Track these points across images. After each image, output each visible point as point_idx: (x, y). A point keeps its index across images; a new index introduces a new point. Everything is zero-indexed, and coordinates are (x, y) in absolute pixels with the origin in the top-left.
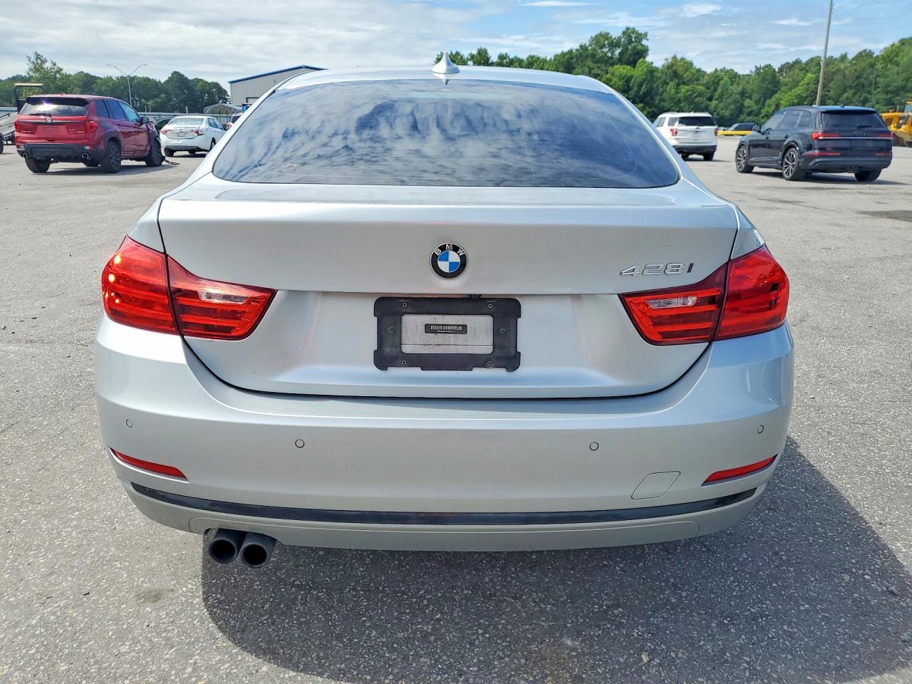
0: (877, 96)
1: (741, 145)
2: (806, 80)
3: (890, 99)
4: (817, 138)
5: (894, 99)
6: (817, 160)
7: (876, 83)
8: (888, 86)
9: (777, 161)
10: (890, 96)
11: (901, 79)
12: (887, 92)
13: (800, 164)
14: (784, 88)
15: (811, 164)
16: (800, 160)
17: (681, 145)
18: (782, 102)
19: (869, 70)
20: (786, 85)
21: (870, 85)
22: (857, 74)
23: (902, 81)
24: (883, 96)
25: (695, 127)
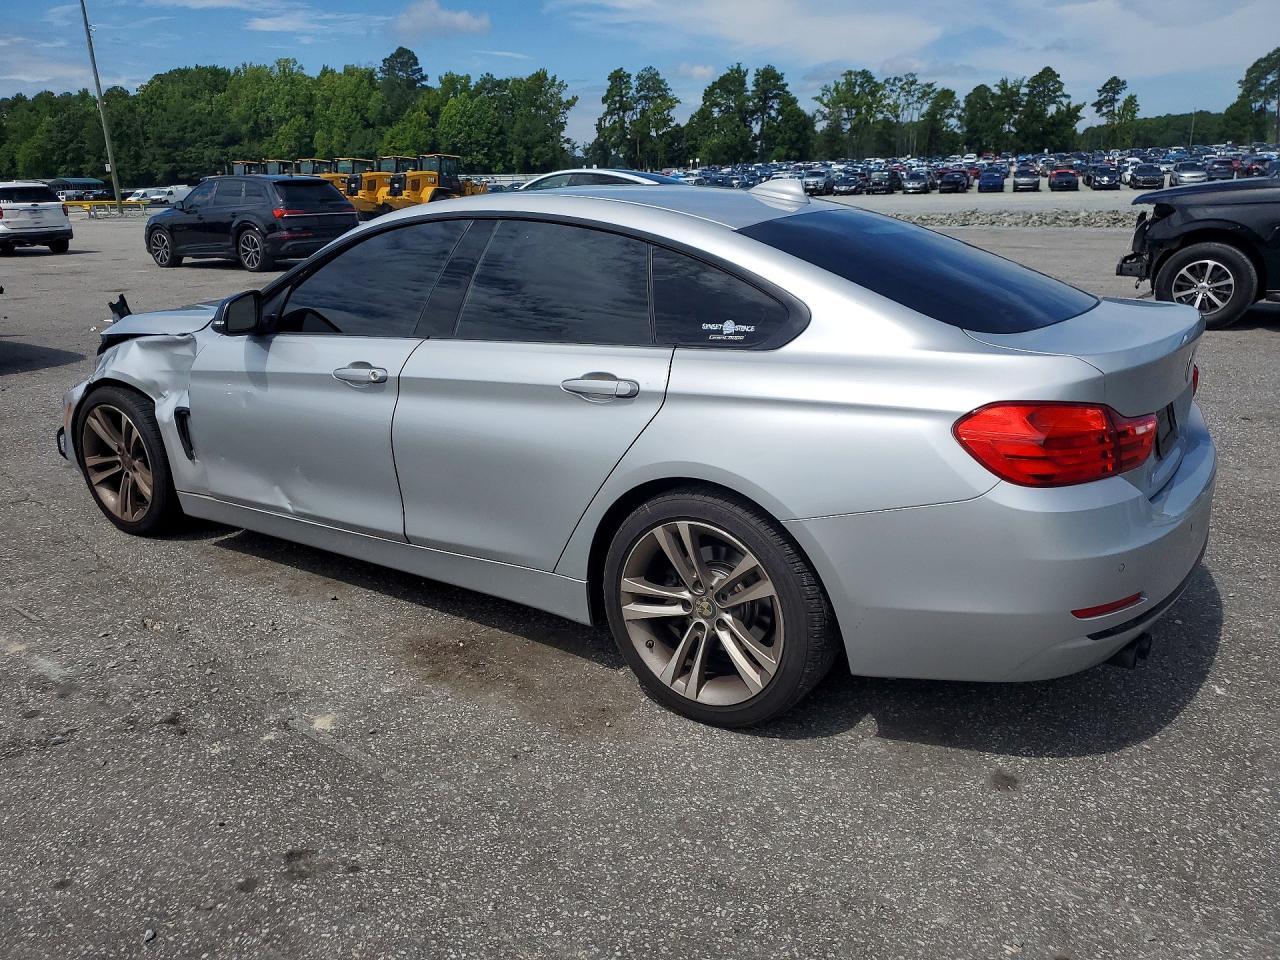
0: (152, 150)
1: (152, 230)
2: (44, 126)
3: (169, 154)
4: (281, 216)
5: (173, 155)
6: (291, 243)
7: (144, 133)
8: (160, 138)
9: (227, 247)
10: (167, 151)
11: (175, 129)
12: (162, 146)
13: (268, 250)
14: (13, 136)
15: (282, 249)
16: (265, 245)
17: (14, 231)
18: (17, 157)
19: (130, 116)
20: (15, 131)
21: (138, 135)
22: (115, 120)
23: (178, 131)
24: (159, 151)
25: (28, 204)
